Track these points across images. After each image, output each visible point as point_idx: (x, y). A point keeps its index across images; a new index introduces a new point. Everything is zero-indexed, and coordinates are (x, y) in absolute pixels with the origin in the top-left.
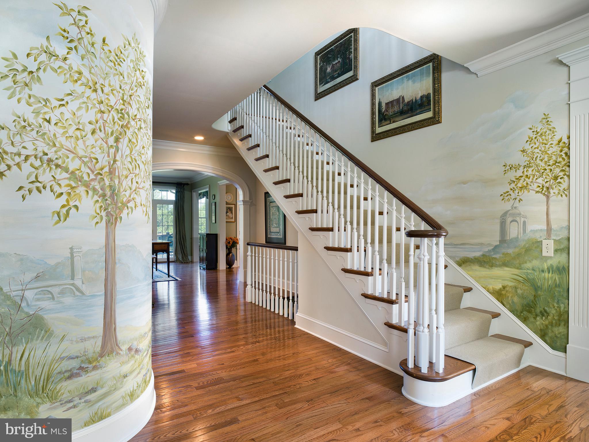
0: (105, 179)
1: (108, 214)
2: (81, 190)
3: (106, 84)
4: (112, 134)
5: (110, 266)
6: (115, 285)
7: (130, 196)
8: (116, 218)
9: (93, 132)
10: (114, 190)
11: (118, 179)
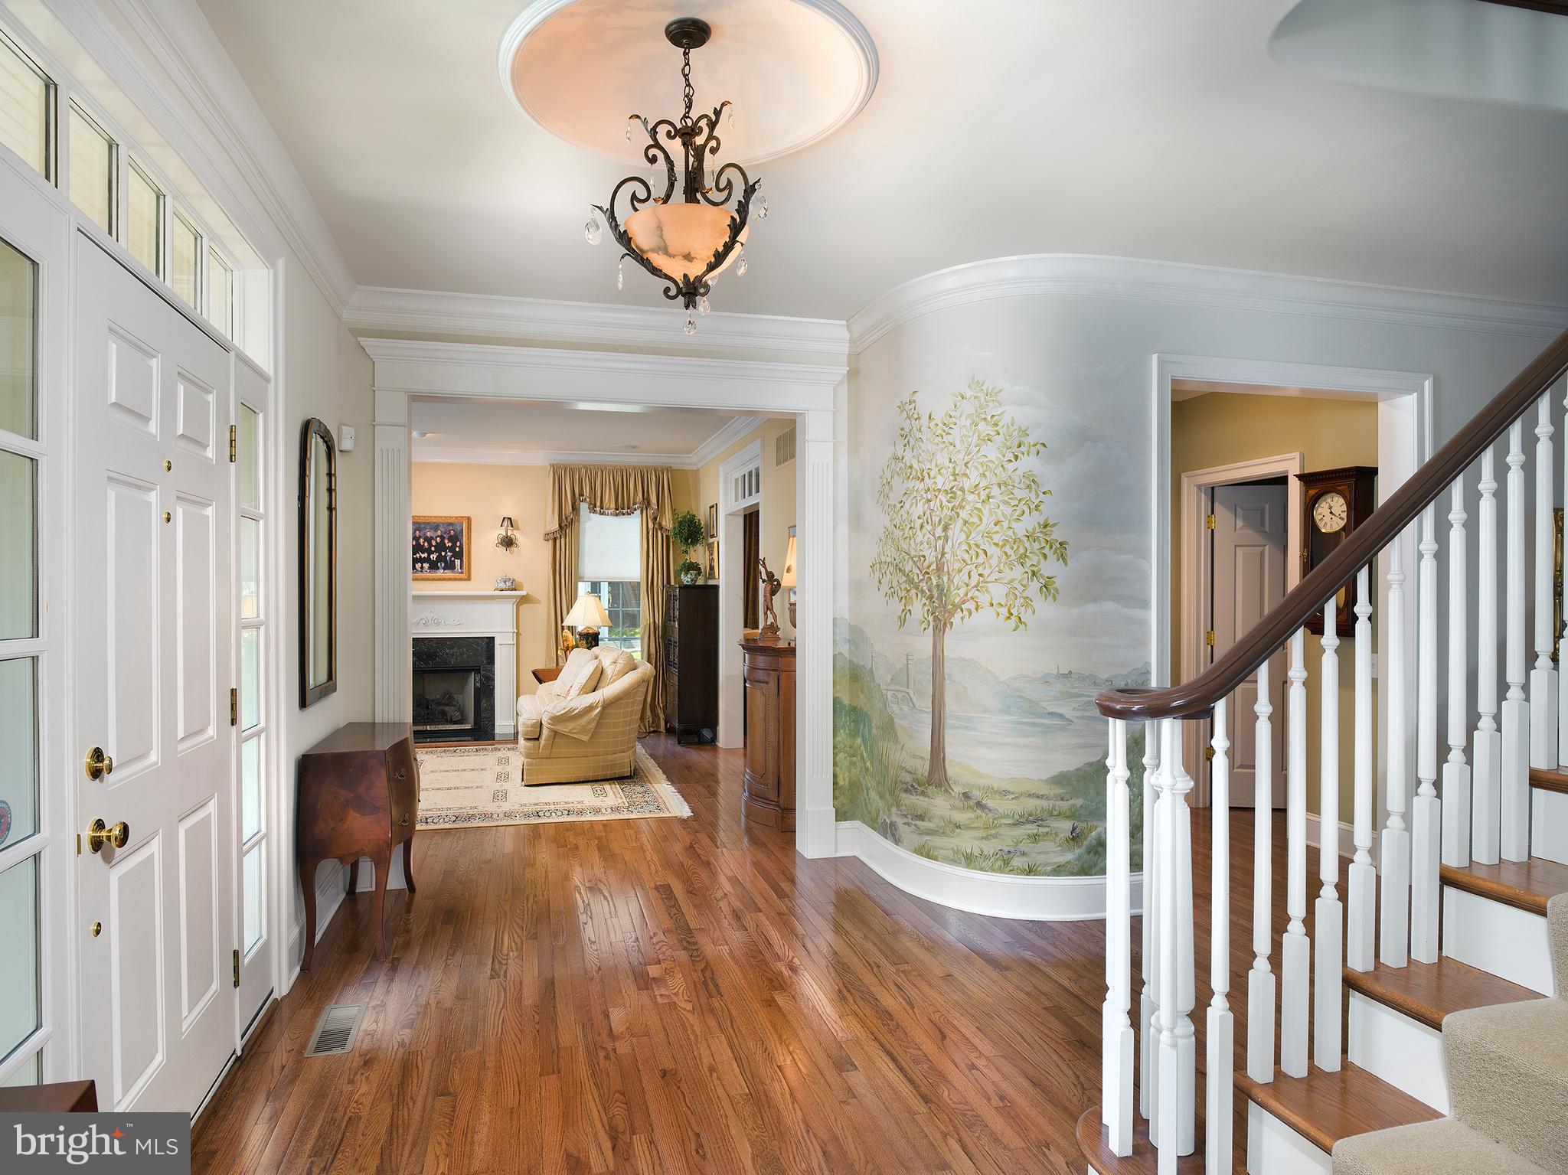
0: (932, 577)
1: (936, 619)
2: (914, 591)
3: (933, 467)
4: (940, 523)
5: (937, 682)
6: (944, 705)
7: (966, 595)
8: (945, 624)
9: (922, 527)
10: (943, 590)
11: (947, 576)
